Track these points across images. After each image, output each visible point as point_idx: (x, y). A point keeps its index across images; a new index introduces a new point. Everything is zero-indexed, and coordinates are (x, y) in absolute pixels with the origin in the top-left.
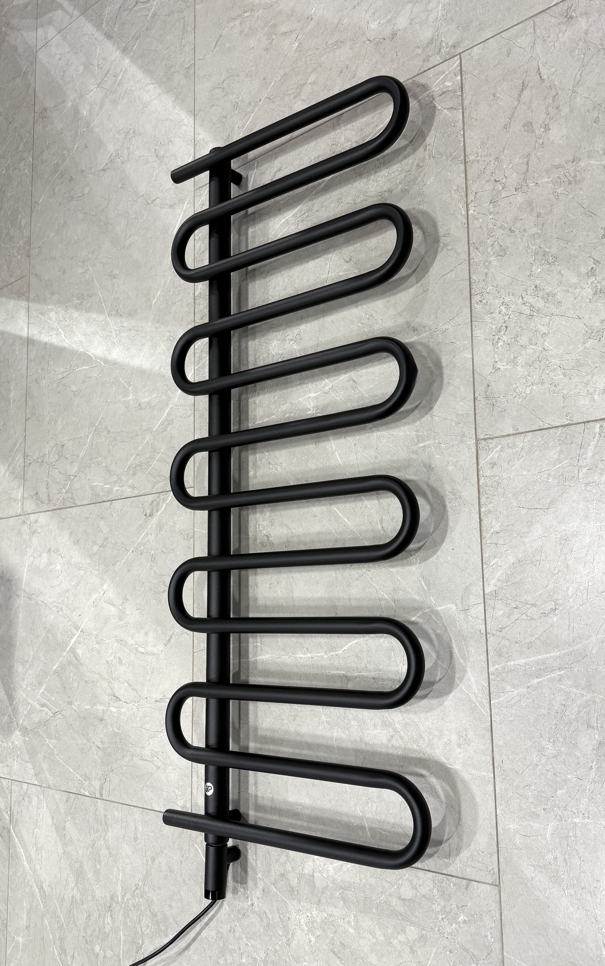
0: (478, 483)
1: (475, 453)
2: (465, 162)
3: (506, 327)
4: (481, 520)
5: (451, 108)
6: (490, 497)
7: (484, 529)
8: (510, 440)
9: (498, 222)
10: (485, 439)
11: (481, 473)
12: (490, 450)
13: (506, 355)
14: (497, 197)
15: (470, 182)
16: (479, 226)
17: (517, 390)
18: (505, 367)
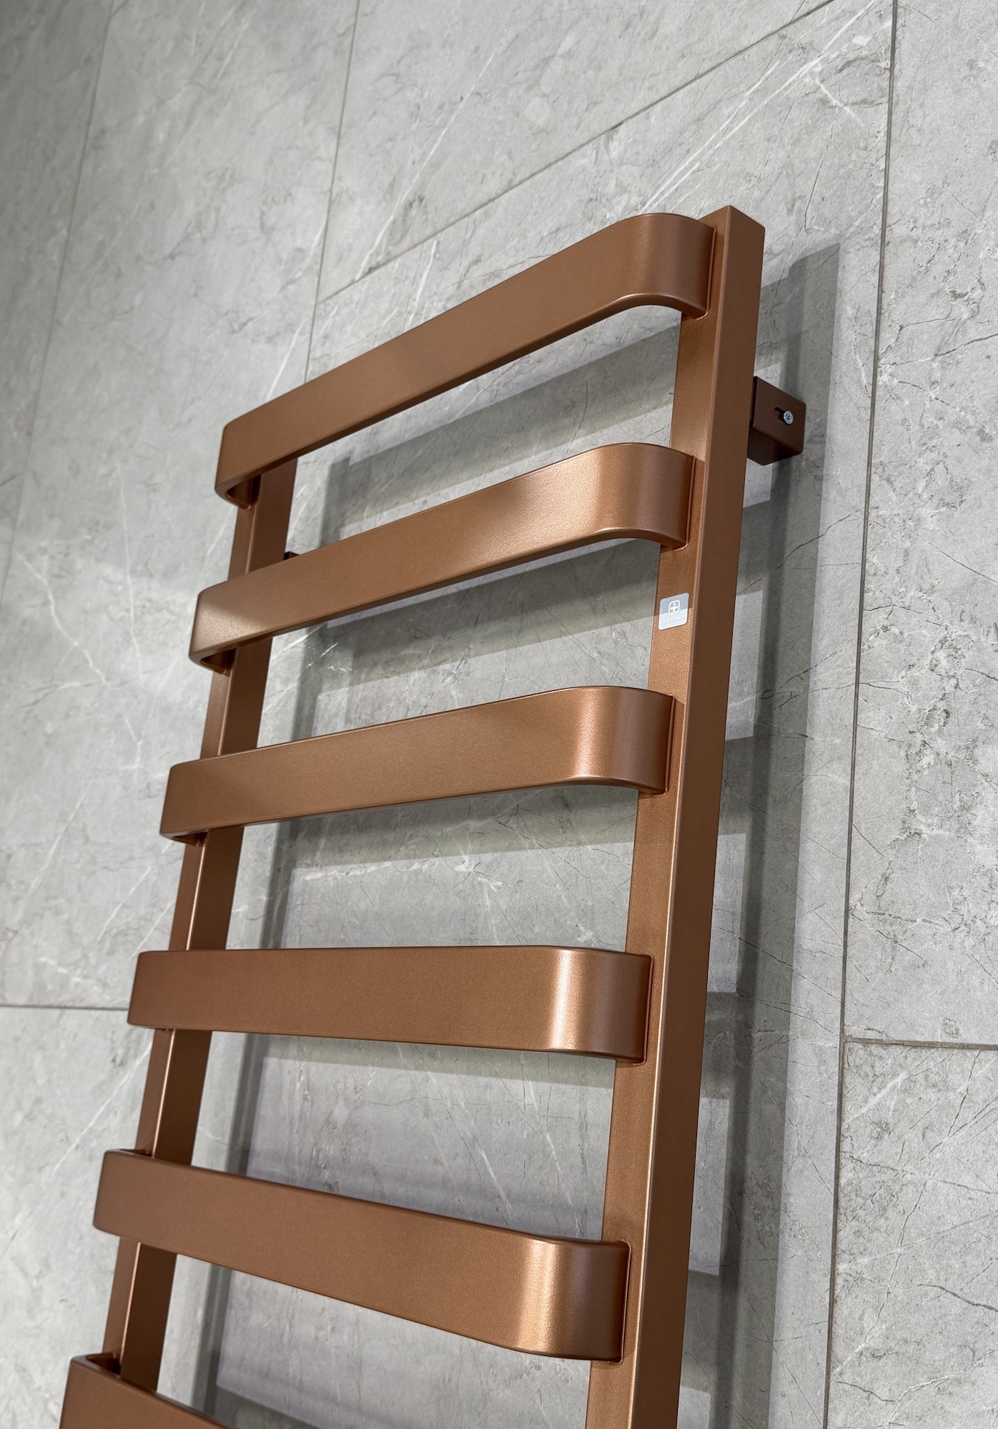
0: (837, 1177)
1: (836, 1079)
2: (884, 243)
3: (947, 712)
4: (833, 1302)
5: (864, 102)
6: (866, 1233)
7: (839, 1331)
8: (932, 1059)
9: (950, 410)
10: (866, 1042)
11: (846, 1146)
12: (876, 1079)
13: (941, 797)
14: (955, 341)
15: (889, 297)
16: (899, 418)
17: (964, 909)
18: (935, 832)
